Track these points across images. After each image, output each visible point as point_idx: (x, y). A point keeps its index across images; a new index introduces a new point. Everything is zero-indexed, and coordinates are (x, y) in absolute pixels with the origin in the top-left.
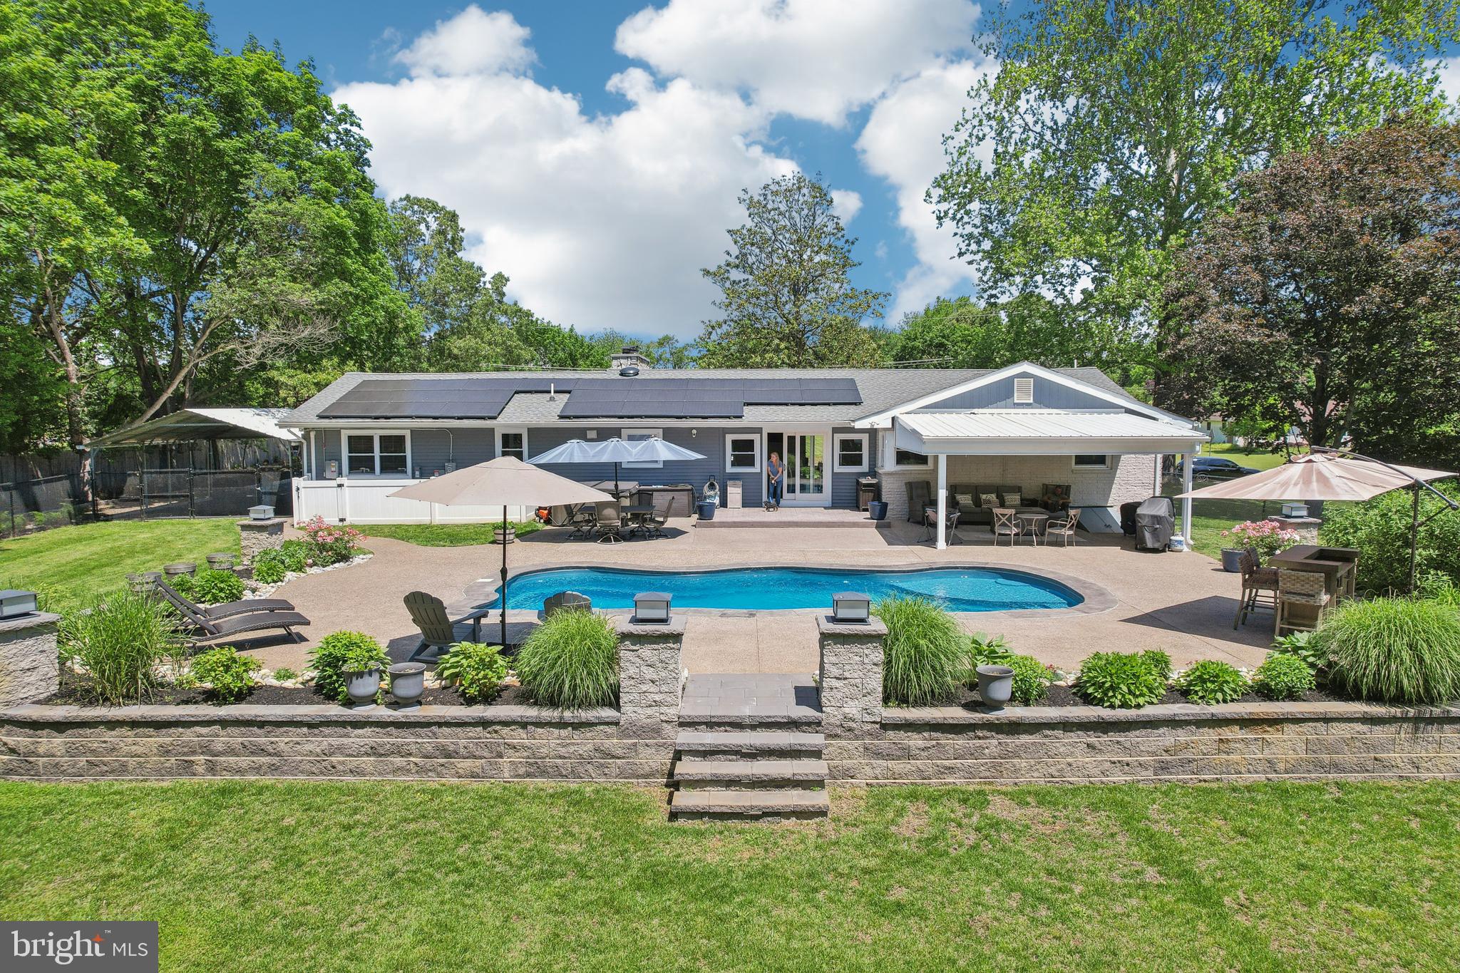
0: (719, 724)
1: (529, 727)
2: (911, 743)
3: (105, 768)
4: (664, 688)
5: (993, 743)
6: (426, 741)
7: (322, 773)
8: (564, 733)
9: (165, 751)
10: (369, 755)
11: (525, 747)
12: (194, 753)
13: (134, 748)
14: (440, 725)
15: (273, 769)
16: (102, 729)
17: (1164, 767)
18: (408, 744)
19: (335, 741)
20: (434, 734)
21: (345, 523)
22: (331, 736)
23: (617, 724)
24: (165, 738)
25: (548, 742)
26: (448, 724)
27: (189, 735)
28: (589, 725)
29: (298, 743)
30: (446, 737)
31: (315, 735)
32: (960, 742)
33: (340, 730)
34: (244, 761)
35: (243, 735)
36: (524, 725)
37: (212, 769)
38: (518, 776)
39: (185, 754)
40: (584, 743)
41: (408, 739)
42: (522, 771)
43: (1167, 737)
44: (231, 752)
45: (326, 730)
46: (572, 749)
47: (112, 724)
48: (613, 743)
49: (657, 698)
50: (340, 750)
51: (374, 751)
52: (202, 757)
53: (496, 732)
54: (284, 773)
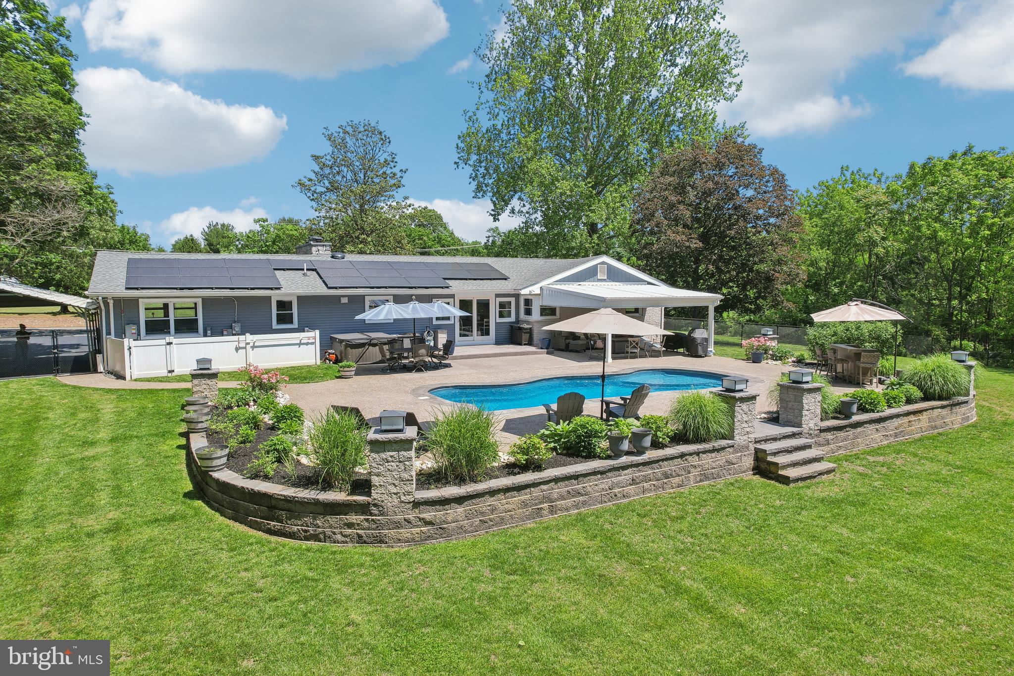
0: (769, 440)
1: (701, 454)
2: (829, 437)
3: (492, 523)
4: (750, 425)
5: (851, 432)
6: (658, 471)
7: (609, 501)
8: (713, 455)
9: (524, 504)
10: (631, 485)
11: (699, 466)
12: (541, 503)
13: (506, 506)
14: (663, 460)
15: (584, 503)
16: (487, 497)
17: (896, 435)
18: (650, 474)
19: (615, 480)
20: (660, 466)
21: (174, 374)
22: (612, 477)
23: (733, 446)
24: (524, 496)
25: (707, 460)
26: (667, 459)
27: (536, 492)
28: (723, 448)
29: (596, 485)
30: (667, 467)
31: (604, 479)
32: (842, 434)
33: (617, 473)
34: (569, 502)
35: (566, 486)
36: (697, 453)
37: (552, 511)
38: (697, 482)
39: (536, 505)
40: (720, 459)
41: (648, 471)
42: (698, 479)
43: (896, 422)
44: (562, 498)
45: (609, 474)
46: (717, 463)
47: (492, 493)
48: (732, 457)
49: (748, 430)
50: (618, 485)
51: (634, 482)
52: (545, 505)
53: (686, 460)
54: (590, 505)
